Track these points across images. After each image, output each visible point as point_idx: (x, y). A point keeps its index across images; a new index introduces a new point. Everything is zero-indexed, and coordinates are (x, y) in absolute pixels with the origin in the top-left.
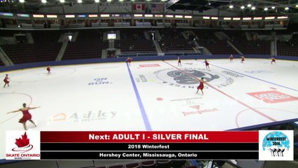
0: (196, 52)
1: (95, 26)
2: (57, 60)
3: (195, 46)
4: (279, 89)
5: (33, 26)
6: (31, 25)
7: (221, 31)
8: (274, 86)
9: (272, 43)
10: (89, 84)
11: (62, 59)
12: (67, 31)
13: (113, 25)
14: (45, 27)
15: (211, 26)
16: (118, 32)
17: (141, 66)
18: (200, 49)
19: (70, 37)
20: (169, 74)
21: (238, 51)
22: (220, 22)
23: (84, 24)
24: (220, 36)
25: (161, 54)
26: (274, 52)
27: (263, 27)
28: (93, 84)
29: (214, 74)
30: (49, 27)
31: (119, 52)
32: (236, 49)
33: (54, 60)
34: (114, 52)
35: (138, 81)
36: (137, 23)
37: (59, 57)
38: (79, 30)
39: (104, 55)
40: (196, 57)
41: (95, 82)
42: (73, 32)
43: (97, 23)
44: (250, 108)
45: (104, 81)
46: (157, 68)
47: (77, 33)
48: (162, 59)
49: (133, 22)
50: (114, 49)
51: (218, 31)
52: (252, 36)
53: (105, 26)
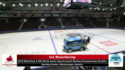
0: (78, 26)
1: (36, 16)
2: (19, 30)
3: (77, 24)
4: (111, 40)
5: (9, 15)
6: (7, 15)
7: (87, 18)
8: (109, 39)
9: (107, 22)
10: (33, 40)
11: (21, 29)
12: (24, 18)
13: (43, 15)
14: (14, 16)
15: (83, 16)
16: (45, 18)
17: (55, 32)
18: (79, 25)
19: (25, 20)
20: (66, 35)
21: (94, 26)
22: (87, 14)
23: (31, 15)
24: (87, 19)
25: (63, 27)
26: (108, 26)
27: (103, 16)
28: (34, 40)
29: (85, 35)
30: (16, 16)
31: (46, 26)
32: (93, 25)
33: (18, 30)
34: (44, 26)
35: (54, 38)
36: (53, 14)
37: (20, 29)
38: (29, 17)
39: (39, 27)
40: (78, 28)
41: (35, 39)
42: (26, 18)
43: (37, 15)
44: (100, 48)
45: (39, 38)
46: (62, 33)
47: (28, 18)
48: (64, 29)
49: (51, 14)
50: (43, 25)
51: (86, 18)
52: (99, 20)
53: (40, 16)
